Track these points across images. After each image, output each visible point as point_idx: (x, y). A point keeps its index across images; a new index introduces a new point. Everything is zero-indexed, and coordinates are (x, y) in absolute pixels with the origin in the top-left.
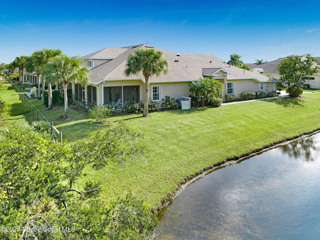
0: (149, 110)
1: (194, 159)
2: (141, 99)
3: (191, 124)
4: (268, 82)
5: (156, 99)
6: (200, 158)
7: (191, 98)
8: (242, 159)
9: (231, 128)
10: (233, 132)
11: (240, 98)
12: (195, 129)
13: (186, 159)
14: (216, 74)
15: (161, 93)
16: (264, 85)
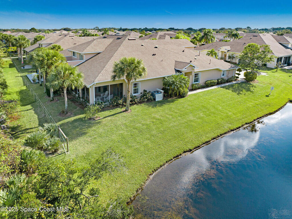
0: (130, 104)
1: (160, 153)
2: (124, 94)
3: (161, 118)
4: (229, 69)
5: (135, 93)
6: (165, 152)
7: (163, 91)
8: (194, 150)
9: (191, 121)
10: (192, 125)
11: (204, 85)
12: (164, 123)
13: (155, 153)
14: (186, 68)
15: (140, 88)
16: (226, 72)
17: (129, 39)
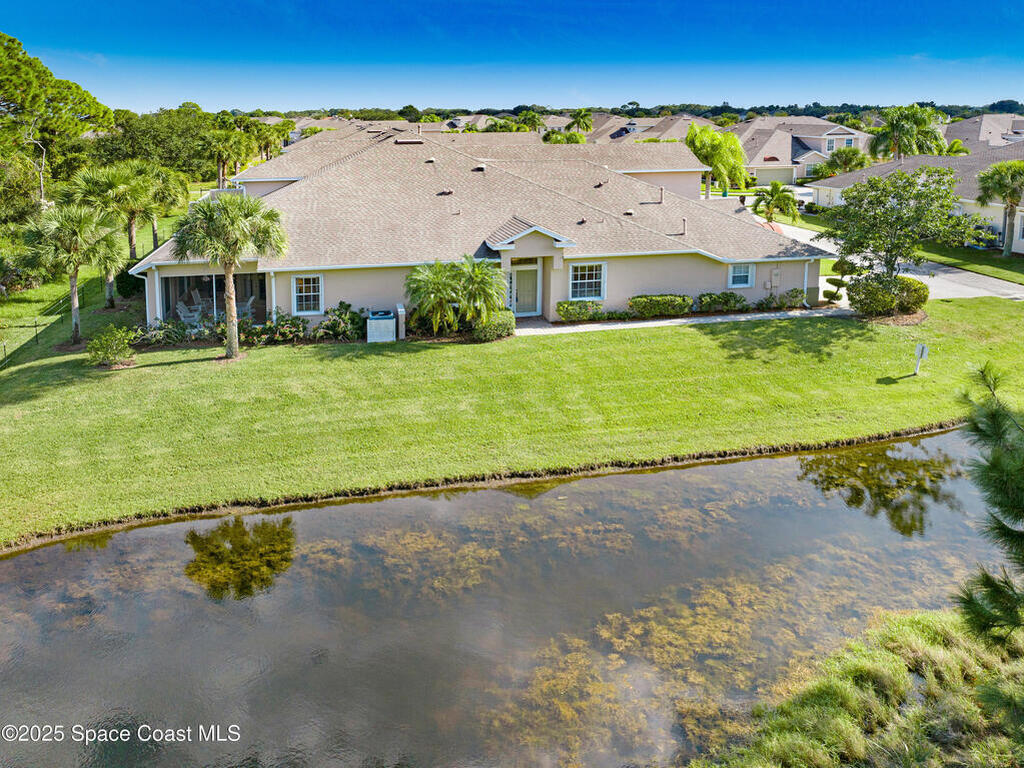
7: (404, 313)
11: (622, 310)
14: (512, 243)
15: (322, 293)
16: (752, 270)
17: (396, 143)
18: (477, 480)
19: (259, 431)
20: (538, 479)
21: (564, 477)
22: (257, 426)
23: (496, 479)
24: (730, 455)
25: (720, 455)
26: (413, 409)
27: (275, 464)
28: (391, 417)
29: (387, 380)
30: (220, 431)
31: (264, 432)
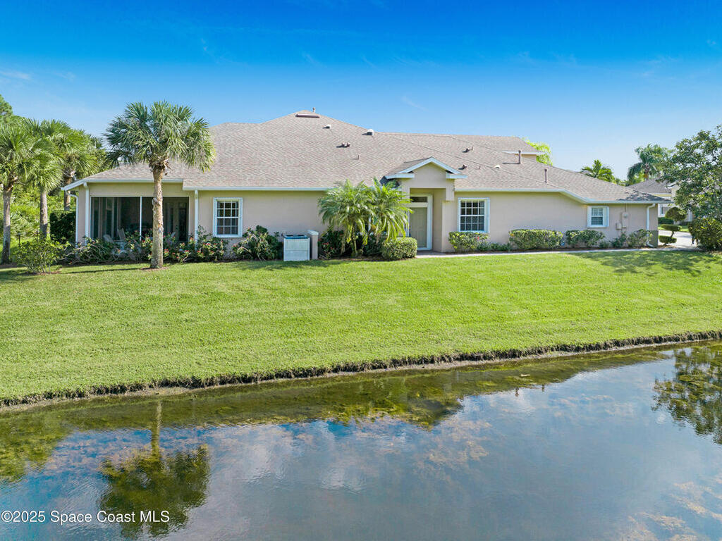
7: (317, 234)
11: (509, 243)
14: (411, 172)
15: (240, 218)
16: (606, 211)
17: (297, 116)
18: (426, 362)
19: (186, 321)
20: (489, 362)
21: (513, 360)
22: (184, 316)
23: (445, 361)
24: (665, 341)
25: (656, 341)
26: (341, 304)
27: (206, 347)
28: (321, 310)
29: (310, 284)
30: (145, 319)
31: (192, 321)
